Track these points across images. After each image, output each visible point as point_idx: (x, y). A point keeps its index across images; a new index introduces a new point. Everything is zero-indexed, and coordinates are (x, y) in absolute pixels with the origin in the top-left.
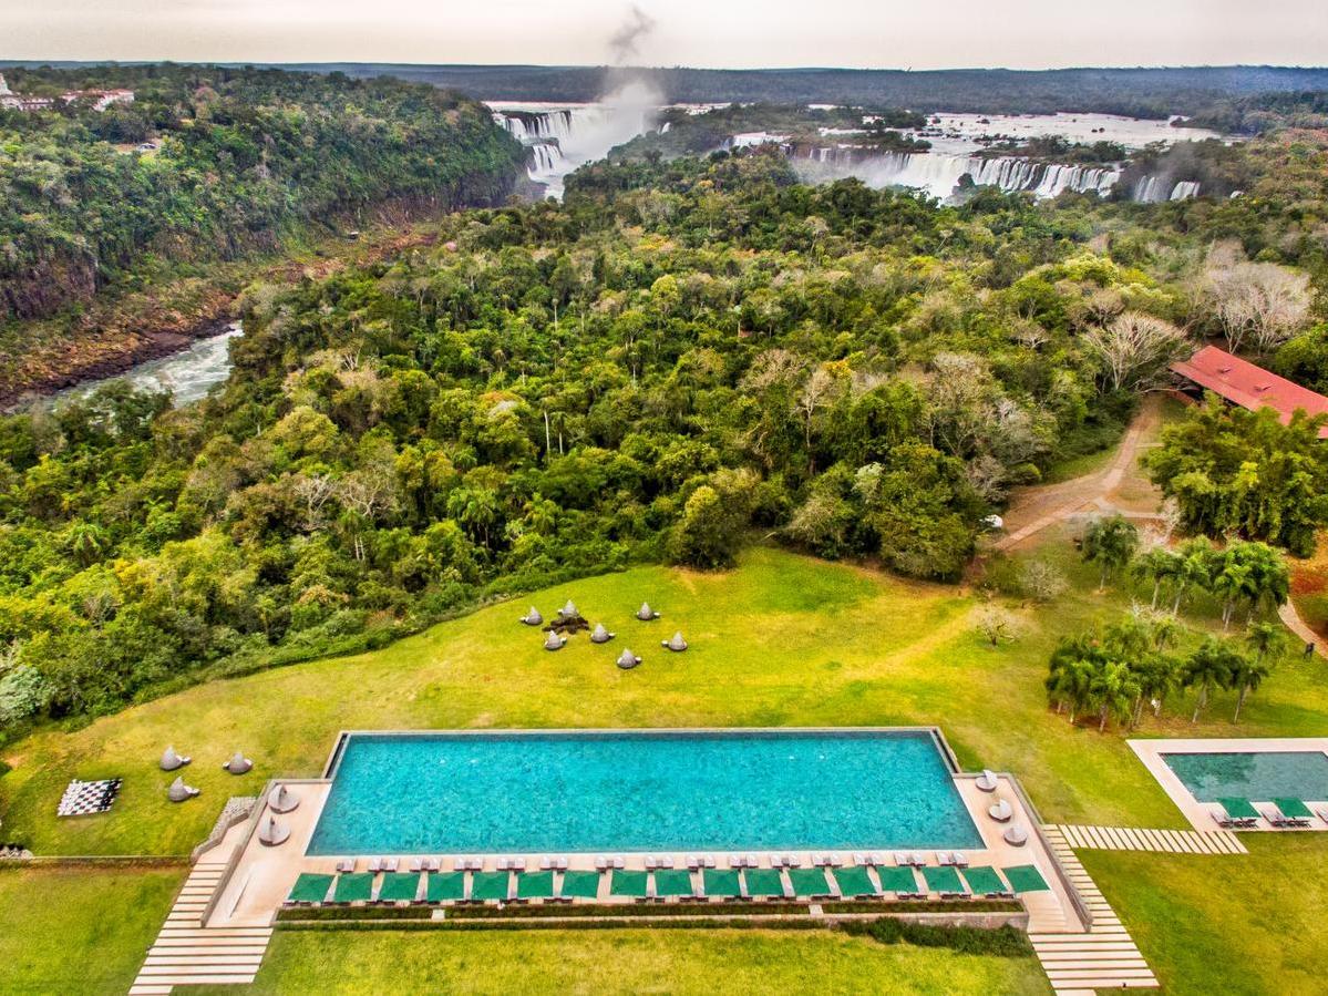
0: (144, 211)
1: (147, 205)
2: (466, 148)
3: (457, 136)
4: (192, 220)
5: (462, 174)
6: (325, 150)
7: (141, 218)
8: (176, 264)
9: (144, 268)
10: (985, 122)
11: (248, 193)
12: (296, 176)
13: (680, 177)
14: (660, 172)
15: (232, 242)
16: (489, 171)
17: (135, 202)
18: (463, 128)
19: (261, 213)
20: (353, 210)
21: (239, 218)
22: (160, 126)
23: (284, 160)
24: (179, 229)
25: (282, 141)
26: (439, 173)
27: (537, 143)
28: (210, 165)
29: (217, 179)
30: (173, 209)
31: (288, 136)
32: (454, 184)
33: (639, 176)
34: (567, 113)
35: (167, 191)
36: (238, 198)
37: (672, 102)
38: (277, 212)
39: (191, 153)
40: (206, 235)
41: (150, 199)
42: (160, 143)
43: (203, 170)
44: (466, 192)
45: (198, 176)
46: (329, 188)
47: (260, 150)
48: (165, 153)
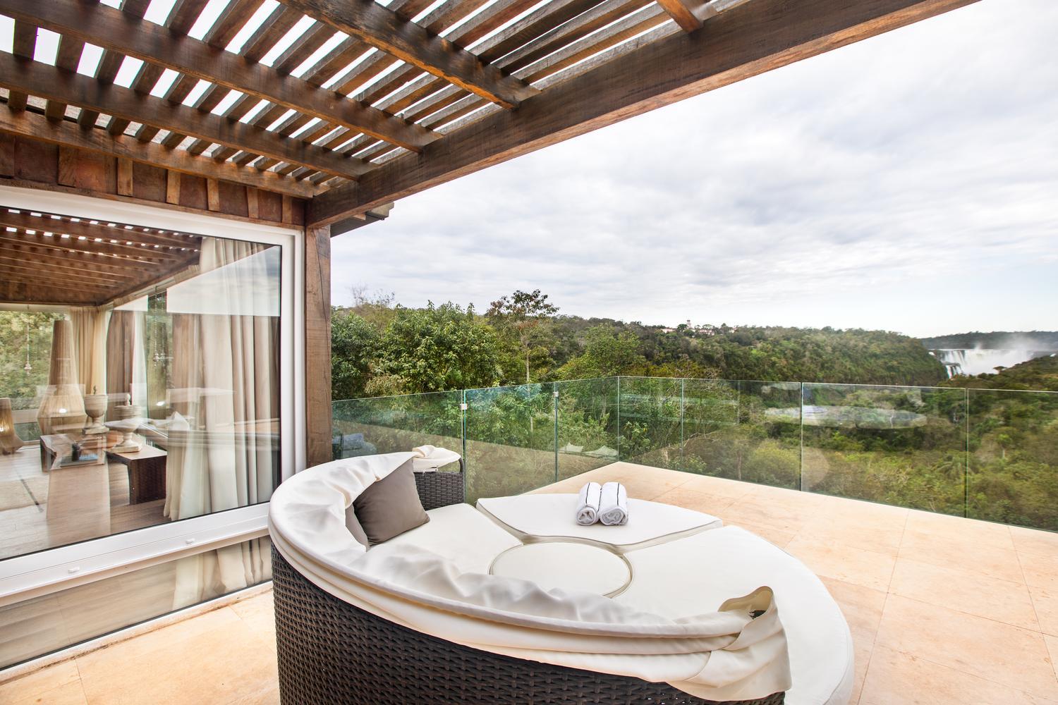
0: (753, 373)
2: (915, 359)
3: (910, 352)
5: (914, 372)
6: (837, 354)
11: (800, 370)
12: (823, 365)
16: (931, 372)
17: (748, 369)
18: (913, 348)
22: (758, 339)
23: (817, 358)
25: (816, 349)
26: (901, 370)
28: (782, 356)
29: (785, 362)
30: (765, 374)
31: (818, 346)
35: (763, 366)
36: (794, 372)
39: (773, 350)
41: (756, 369)
42: (759, 345)
43: (779, 358)
45: (777, 360)
46: (839, 372)
47: (805, 352)
48: (761, 350)
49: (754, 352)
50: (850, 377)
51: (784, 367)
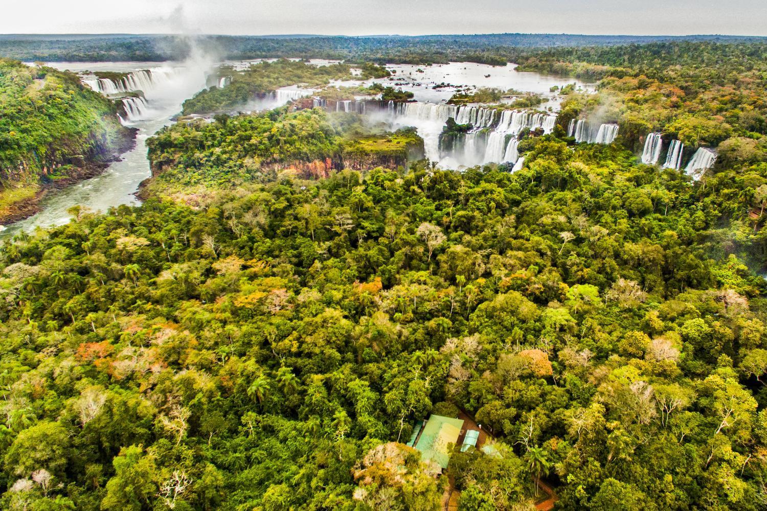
2: (51, 117)
3: (42, 107)
5: (50, 139)
10: (420, 71)
13: (249, 138)
14: (231, 133)
16: (78, 133)
18: (47, 100)
26: (23, 143)
27: (125, 98)
32: (43, 150)
33: (214, 137)
34: (148, 72)
37: (222, 60)
44: (58, 153)
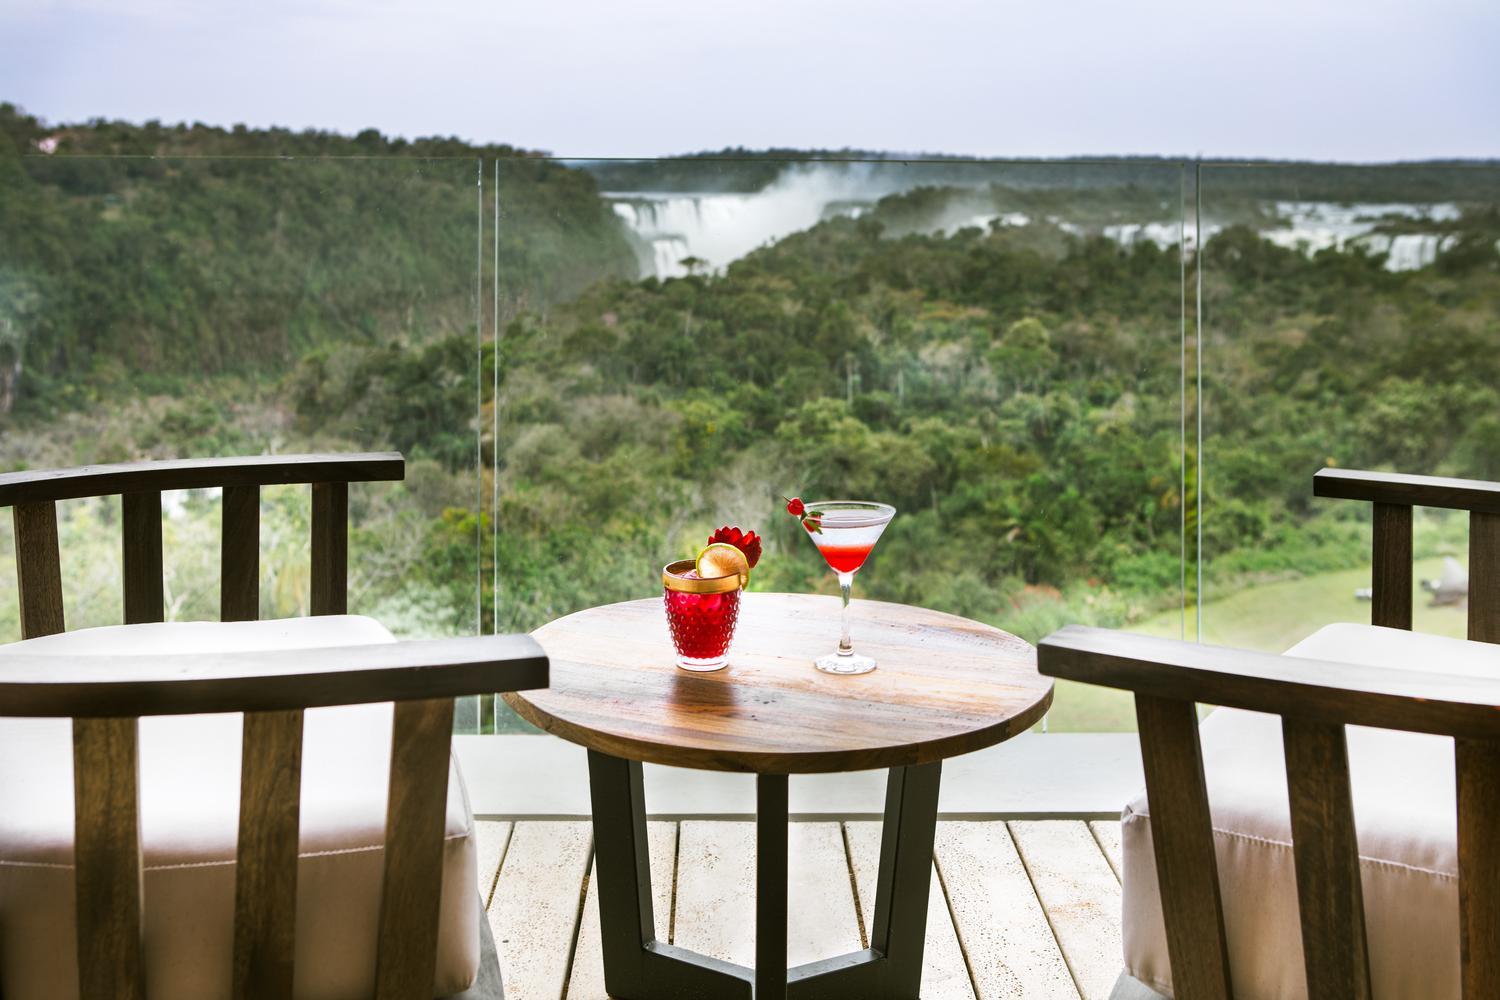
0: (102, 288)
1: (106, 280)
4: (168, 307)
6: (367, 216)
7: (94, 297)
8: (137, 373)
9: (90, 376)
11: (255, 272)
12: (324, 255)
15: (222, 348)
17: (87, 274)
19: (271, 304)
20: (401, 311)
21: (237, 309)
22: (134, 173)
23: (308, 229)
24: (147, 321)
25: (307, 201)
28: (203, 228)
29: (210, 248)
30: (143, 288)
31: (315, 194)
35: (137, 261)
36: (238, 279)
38: (292, 301)
39: (176, 210)
40: (186, 332)
41: (113, 271)
42: (131, 194)
43: (192, 234)
45: (184, 241)
46: (370, 273)
47: (275, 211)
48: (138, 207)
49: (111, 215)
50: (397, 287)
51: (206, 263)
